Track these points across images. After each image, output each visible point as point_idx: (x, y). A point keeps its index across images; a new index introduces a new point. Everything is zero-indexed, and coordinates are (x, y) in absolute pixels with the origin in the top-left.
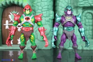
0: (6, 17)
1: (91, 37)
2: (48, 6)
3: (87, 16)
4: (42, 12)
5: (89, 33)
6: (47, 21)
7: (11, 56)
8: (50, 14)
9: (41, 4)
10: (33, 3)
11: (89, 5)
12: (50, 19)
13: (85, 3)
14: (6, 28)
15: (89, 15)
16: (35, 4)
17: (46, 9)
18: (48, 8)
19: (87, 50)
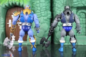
0: (9, 17)
1: (85, 34)
2: (46, 7)
3: (81, 15)
4: (41, 12)
5: (83, 30)
6: (45, 20)
7: (13, 51)
8: (48, 14)
9: (40, 5)
10: (32, 4)
11: (83, 5)
12: (48, 18)
13: (79, 3)
14: (9, 27)
15: (82, 14)
16: (35, 5)
17: (45, 10)
18: (46, 9)
19: (81, 45)
